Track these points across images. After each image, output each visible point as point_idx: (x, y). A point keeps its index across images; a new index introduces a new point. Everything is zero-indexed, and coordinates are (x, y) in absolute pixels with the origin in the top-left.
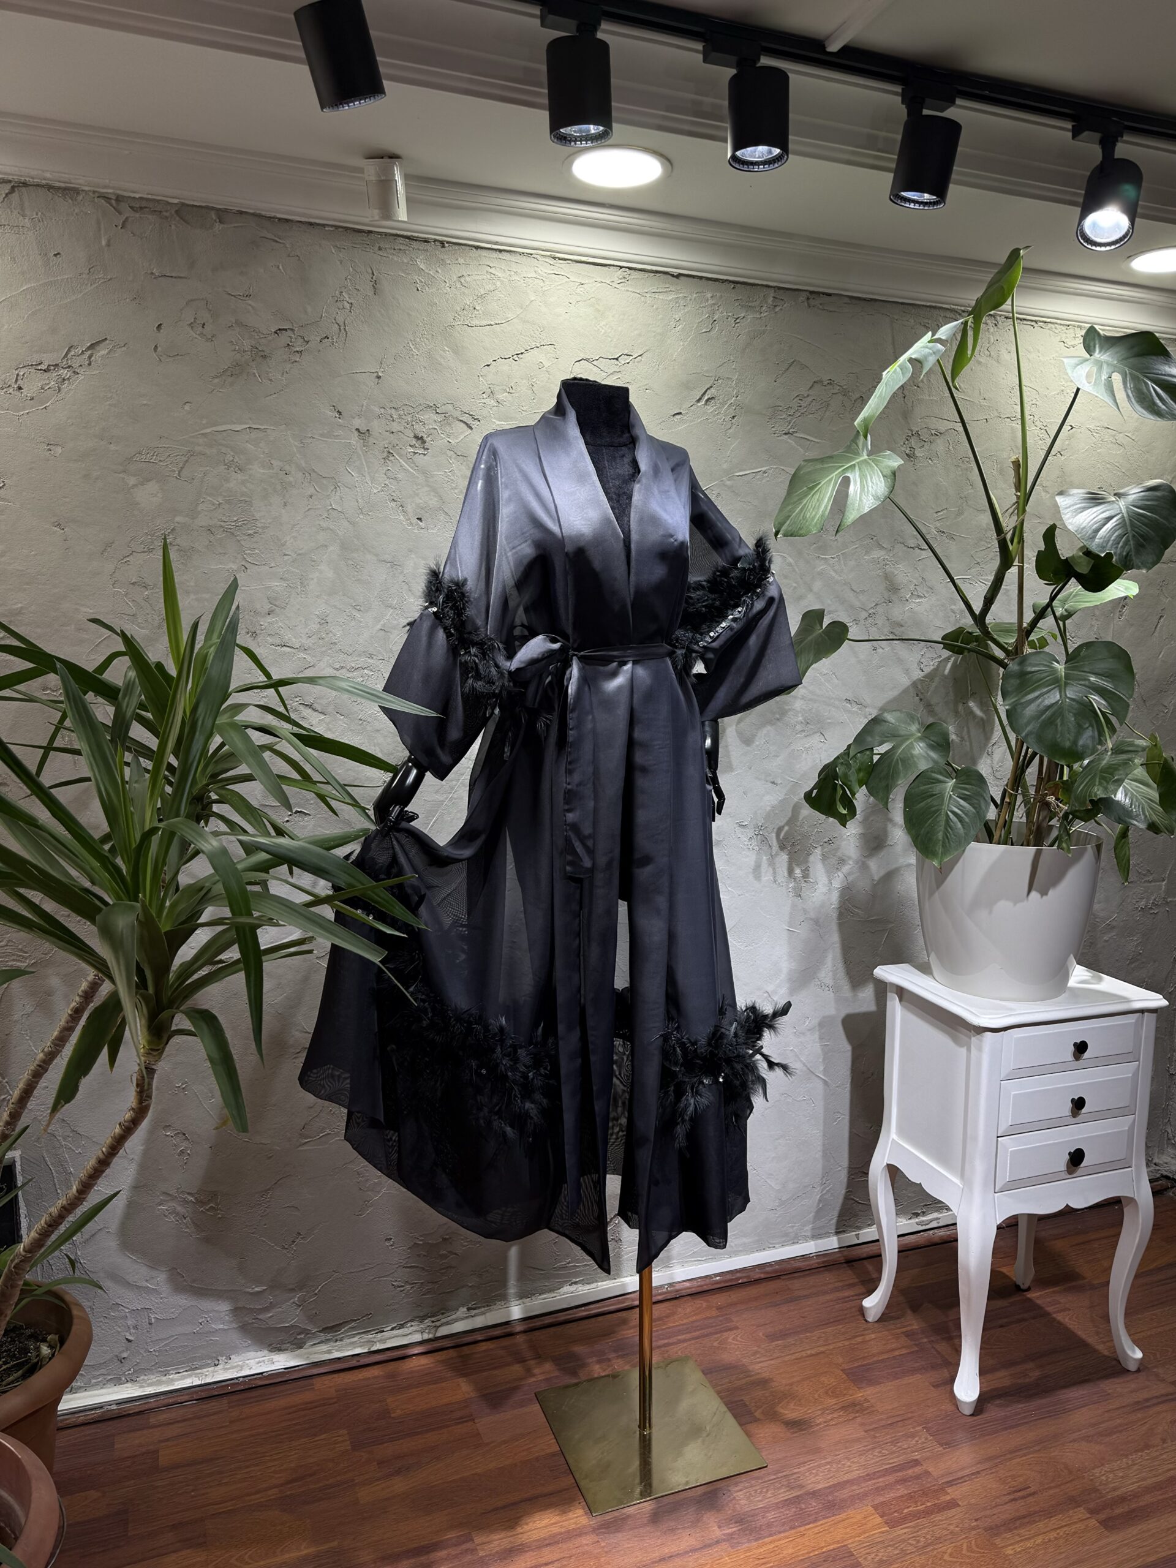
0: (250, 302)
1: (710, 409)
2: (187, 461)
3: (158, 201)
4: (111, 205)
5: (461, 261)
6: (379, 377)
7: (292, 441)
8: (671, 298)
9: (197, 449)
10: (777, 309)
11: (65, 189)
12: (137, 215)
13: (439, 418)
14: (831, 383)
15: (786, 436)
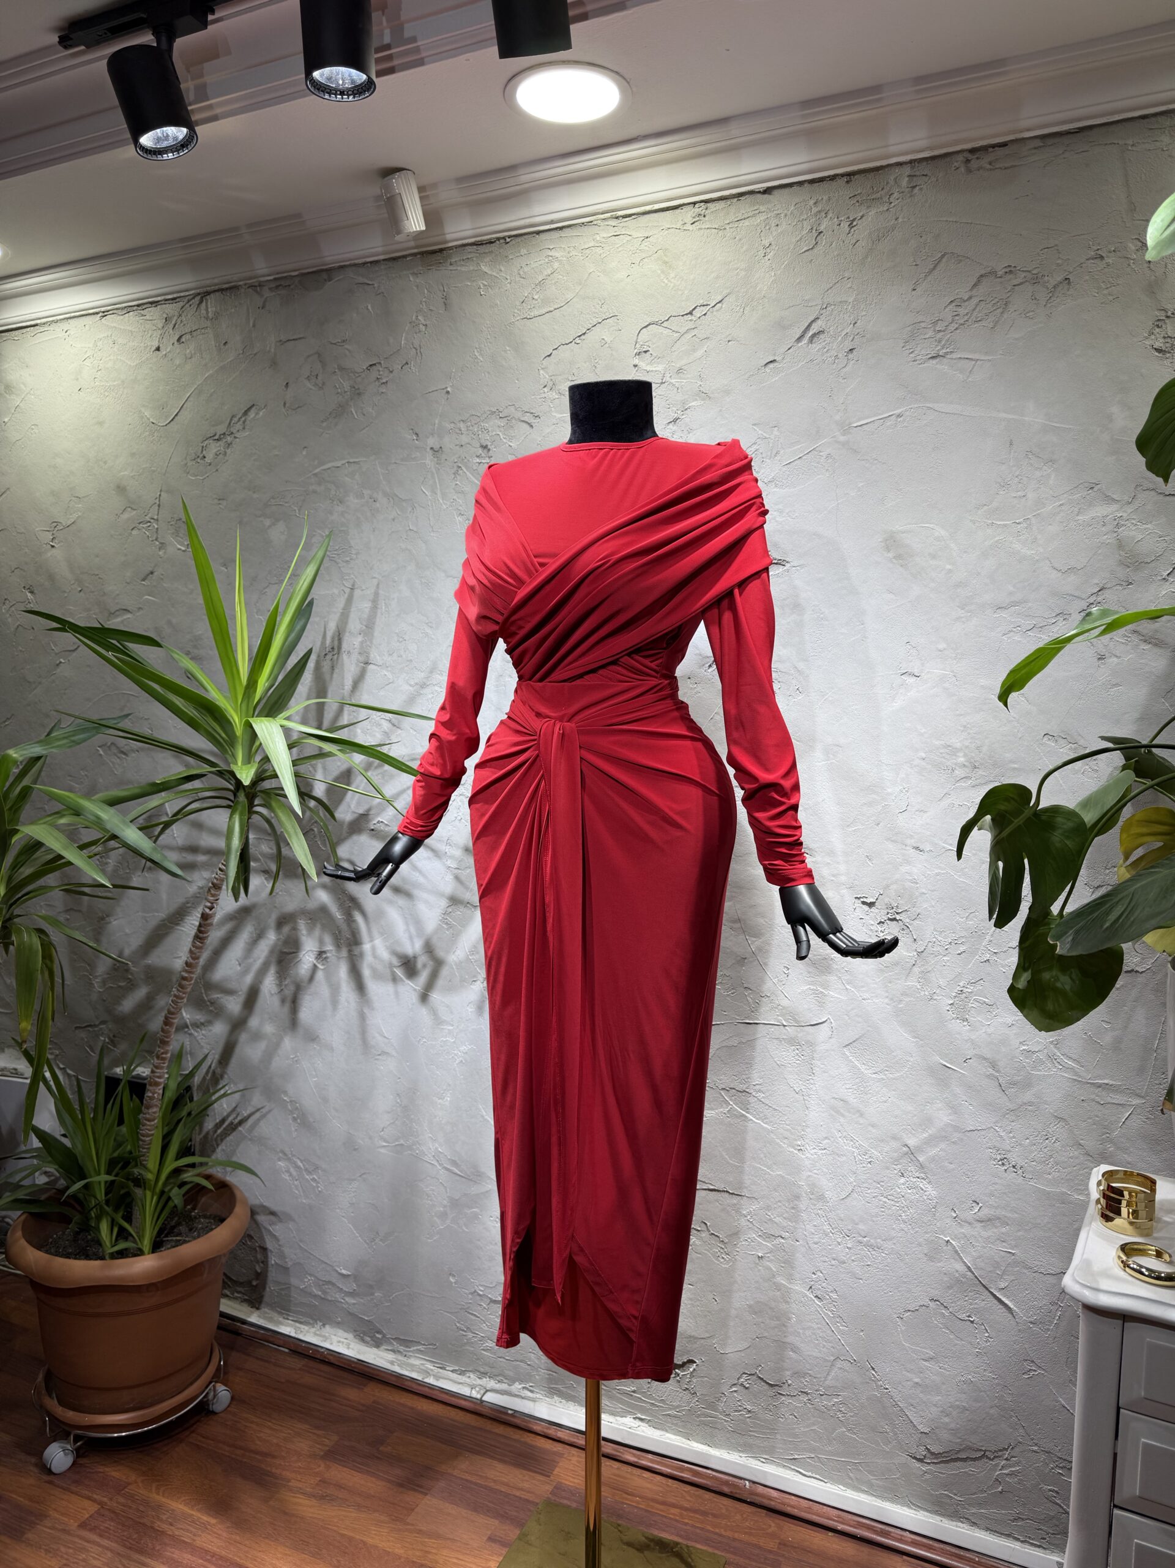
0: (346, 346)
1: (816, 346)
2: (304, 500)
3: (286, 277)
4: (256, 291)
5: (523, 251)
6: (448, 392)
7: (379, 469)
8: (759, 221)
9: (311, 488)
10: (916, 190)
11: (231, 288)
12: (274, 293)
13: (502, 423)
14: (1010, 271)
15: (934, 361)
